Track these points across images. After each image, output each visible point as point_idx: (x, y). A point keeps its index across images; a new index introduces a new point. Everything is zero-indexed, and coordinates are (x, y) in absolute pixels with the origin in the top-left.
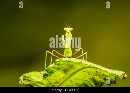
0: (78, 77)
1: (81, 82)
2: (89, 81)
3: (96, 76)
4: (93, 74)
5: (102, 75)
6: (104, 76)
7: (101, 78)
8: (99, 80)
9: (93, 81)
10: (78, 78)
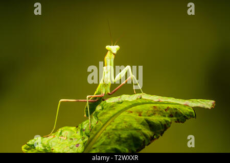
0: (120, 125)
1: (126, 134)
2: (140, 130)
3: (154, 114)
4: (147, 113)
5: (166, 110)
6: (168, 112)
7: (165, 116)
8: (158, 122)
9: (148, 127)
10: (120, 128)
